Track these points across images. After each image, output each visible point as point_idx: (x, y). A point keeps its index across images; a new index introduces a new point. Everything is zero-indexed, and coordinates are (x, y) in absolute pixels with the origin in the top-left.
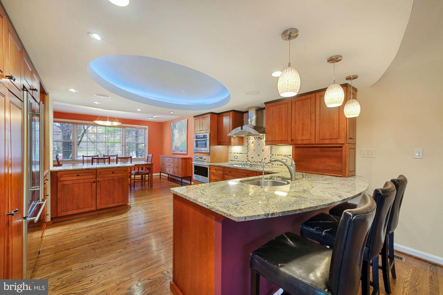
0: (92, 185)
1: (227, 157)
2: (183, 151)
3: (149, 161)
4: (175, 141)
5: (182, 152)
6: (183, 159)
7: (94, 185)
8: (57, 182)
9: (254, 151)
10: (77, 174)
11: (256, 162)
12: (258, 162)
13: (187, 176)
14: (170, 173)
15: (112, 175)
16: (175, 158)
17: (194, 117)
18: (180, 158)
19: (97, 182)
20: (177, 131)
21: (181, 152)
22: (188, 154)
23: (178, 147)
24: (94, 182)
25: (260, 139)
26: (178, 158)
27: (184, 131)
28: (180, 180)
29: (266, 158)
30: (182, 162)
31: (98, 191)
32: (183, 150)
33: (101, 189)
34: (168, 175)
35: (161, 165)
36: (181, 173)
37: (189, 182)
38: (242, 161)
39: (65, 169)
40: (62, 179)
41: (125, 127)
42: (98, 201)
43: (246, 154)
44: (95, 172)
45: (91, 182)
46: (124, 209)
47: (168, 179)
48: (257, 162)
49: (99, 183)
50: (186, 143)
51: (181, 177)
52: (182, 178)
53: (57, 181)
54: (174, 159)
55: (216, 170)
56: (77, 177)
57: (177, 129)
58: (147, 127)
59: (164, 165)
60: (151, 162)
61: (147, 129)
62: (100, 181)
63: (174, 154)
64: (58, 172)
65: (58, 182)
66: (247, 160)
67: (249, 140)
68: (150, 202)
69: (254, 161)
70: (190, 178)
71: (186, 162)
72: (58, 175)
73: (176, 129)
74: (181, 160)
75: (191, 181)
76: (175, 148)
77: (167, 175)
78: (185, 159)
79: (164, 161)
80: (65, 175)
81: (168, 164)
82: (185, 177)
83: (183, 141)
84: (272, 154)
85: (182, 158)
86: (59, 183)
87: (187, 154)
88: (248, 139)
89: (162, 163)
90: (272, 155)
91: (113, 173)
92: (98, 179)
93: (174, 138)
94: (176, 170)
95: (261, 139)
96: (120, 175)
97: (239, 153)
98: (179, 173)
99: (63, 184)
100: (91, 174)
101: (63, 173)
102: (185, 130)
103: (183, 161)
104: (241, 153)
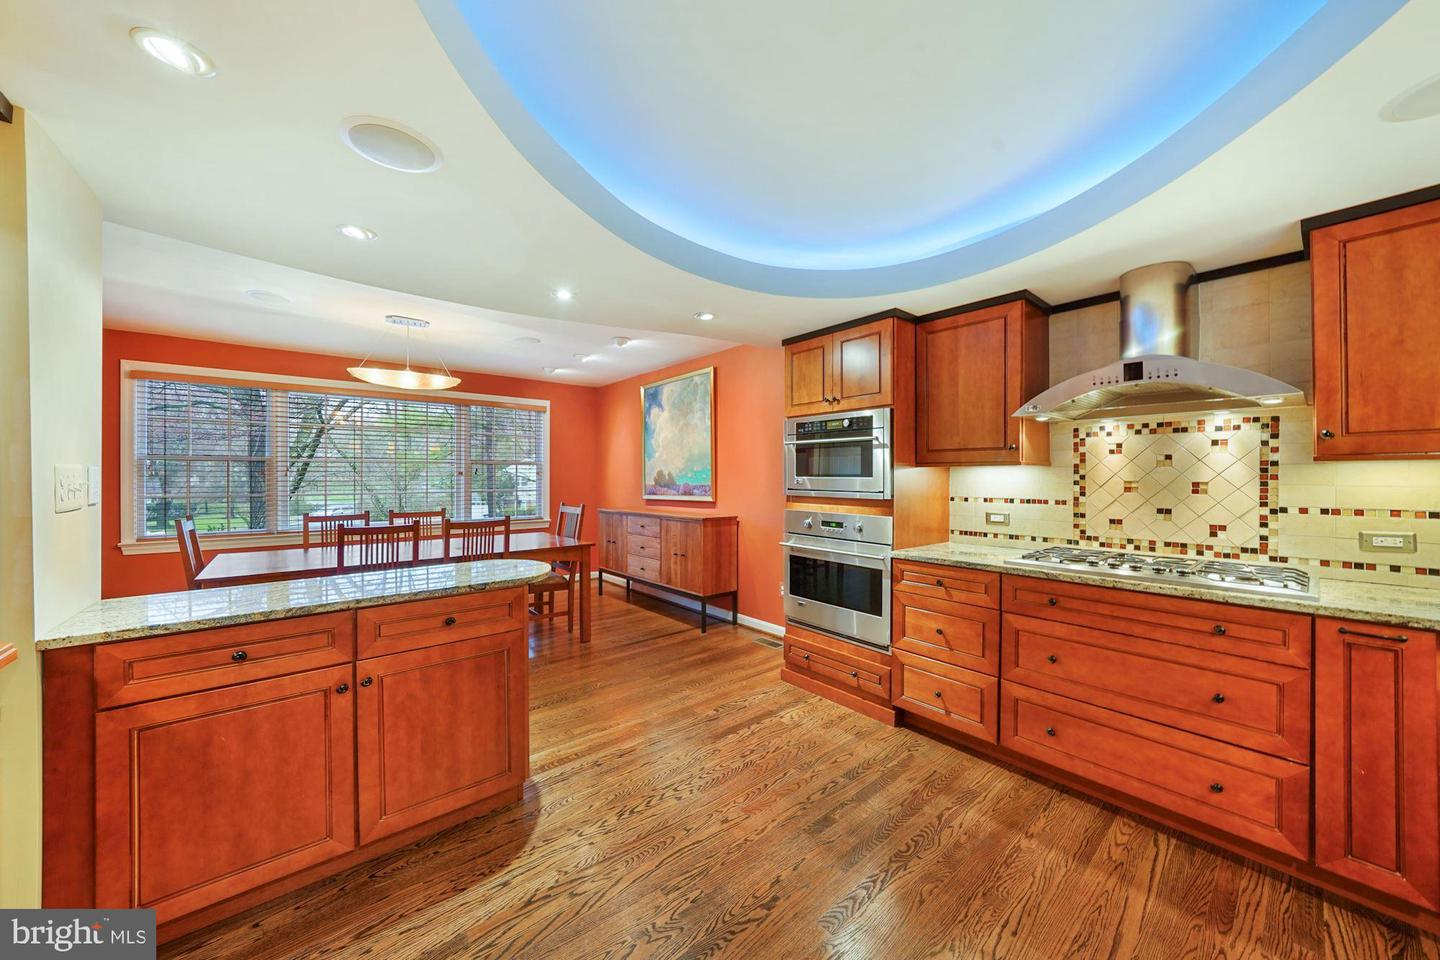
0: (327, 706)
1: (945, 516)
2: (695, 491)
3: (565, 531)
4: (657, 455)
5: (691, 494)
6: (709, 524)
7: (343, 702)
8: (93, 718)
9: (1128, 489)
10: (233, 651)
11: (1145, 544)
12: (1160, 545)
13: (722, 592)
14: (646, 576)
15: (445, 636)
16: (669, 519)
17: (786, 342)
18: (696, 521)
19: (360, 688)
20: (666, 414)
21: (685, 494)
22: (719, 504)
23: (669, 474)
24: (341, 690)
25: (1176, 430)
26: (686, 521)
27: (698, 414)
28: (697, 606)
29: (1223, 528)
30: (705, 535)
31: (368, 733)
32: (695, 487)
33: (381, 725)
34: (628, 579)
35: (605, 544)
36: (699, 580)
37: (729, 616)
38: (1039, 535)
39: (151, 628)
40: (129, 692)
41: (467, 403)
42: (365, 798)
43: (1071, 503)
44: (349, 628)
45: (326, 693)
46: (507, 809)
47: (628, 595)
48: (1152, 543)
49: (374, 688)
50: (708, 460)
51: (701, 595)
52: (704, 601)
53: (94, 709)
54: (664, 522)
55: (940, 583)
56: (235, 668)
57: (666, 407)
58: (547, 404)
59: (620, 543)
60: (579, 538)
61: (545, 412)
62: (375, 680)
63: (649, 502)
64: (99, 648)
65: (101, 717)
66: (1078, 531)
67: (1088, 440)
68: (617, 741)
69: (1130, 541)
70: (730, 598)
71: (719, 535)
72: (101, 672)
73: (660, 406)
74: (699, 530)
75: (735, 612)
76: (656, 481)
77: (622, 581)
78: (717, 522)
79: (619, 531)
80: (152, 666)
81: (634, 541)
82: (717, 596)
83: (696, 451)
84: (1272, 506)
85: (705, 520)
86: (105, 726)
87: (712, 504)
88: (1082, 435)
89: (608, 535)
90: (1273, 512)
91: (449, 622)
92: (366, 667)
93: (653, 441)
94: (675, 568)
95: (1185, 430)
96: (484, 630)
97: (1022, 501)
98: (691, 578)
99: (140, 725)
100: (324, 639)
101: (138, 651)
102: (702, 410)
103: (709, 529)
104: (1032, 498)
